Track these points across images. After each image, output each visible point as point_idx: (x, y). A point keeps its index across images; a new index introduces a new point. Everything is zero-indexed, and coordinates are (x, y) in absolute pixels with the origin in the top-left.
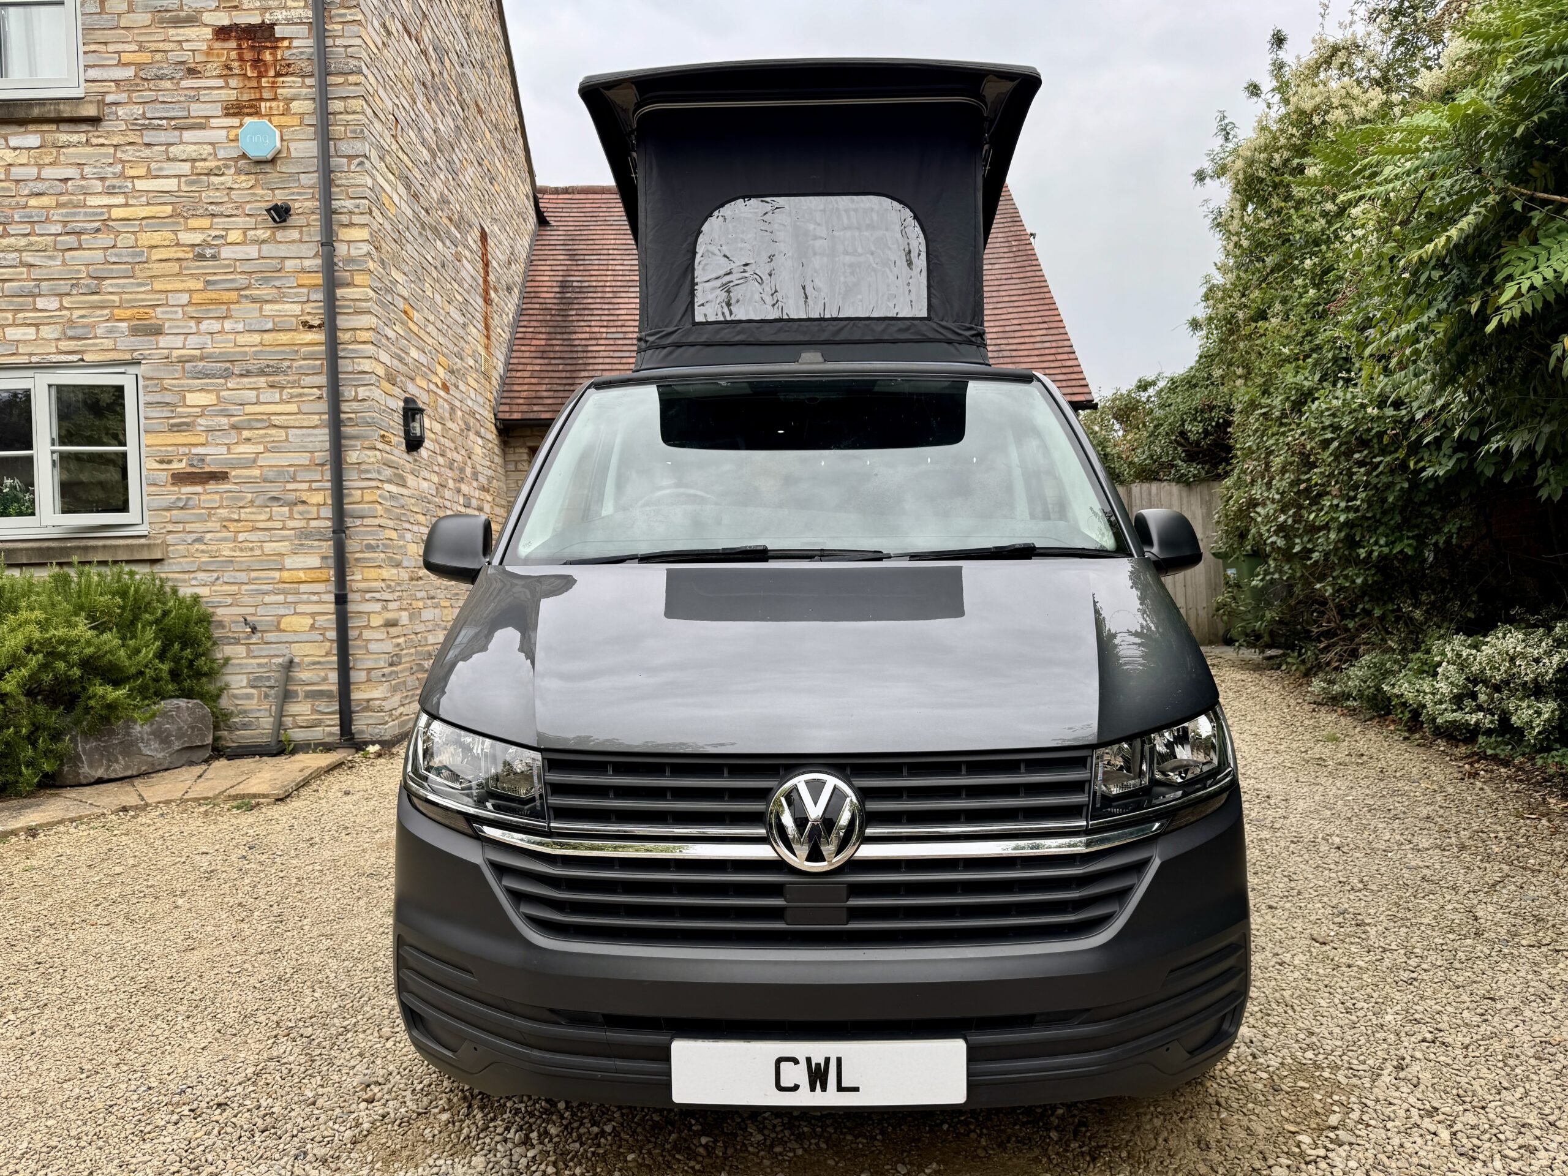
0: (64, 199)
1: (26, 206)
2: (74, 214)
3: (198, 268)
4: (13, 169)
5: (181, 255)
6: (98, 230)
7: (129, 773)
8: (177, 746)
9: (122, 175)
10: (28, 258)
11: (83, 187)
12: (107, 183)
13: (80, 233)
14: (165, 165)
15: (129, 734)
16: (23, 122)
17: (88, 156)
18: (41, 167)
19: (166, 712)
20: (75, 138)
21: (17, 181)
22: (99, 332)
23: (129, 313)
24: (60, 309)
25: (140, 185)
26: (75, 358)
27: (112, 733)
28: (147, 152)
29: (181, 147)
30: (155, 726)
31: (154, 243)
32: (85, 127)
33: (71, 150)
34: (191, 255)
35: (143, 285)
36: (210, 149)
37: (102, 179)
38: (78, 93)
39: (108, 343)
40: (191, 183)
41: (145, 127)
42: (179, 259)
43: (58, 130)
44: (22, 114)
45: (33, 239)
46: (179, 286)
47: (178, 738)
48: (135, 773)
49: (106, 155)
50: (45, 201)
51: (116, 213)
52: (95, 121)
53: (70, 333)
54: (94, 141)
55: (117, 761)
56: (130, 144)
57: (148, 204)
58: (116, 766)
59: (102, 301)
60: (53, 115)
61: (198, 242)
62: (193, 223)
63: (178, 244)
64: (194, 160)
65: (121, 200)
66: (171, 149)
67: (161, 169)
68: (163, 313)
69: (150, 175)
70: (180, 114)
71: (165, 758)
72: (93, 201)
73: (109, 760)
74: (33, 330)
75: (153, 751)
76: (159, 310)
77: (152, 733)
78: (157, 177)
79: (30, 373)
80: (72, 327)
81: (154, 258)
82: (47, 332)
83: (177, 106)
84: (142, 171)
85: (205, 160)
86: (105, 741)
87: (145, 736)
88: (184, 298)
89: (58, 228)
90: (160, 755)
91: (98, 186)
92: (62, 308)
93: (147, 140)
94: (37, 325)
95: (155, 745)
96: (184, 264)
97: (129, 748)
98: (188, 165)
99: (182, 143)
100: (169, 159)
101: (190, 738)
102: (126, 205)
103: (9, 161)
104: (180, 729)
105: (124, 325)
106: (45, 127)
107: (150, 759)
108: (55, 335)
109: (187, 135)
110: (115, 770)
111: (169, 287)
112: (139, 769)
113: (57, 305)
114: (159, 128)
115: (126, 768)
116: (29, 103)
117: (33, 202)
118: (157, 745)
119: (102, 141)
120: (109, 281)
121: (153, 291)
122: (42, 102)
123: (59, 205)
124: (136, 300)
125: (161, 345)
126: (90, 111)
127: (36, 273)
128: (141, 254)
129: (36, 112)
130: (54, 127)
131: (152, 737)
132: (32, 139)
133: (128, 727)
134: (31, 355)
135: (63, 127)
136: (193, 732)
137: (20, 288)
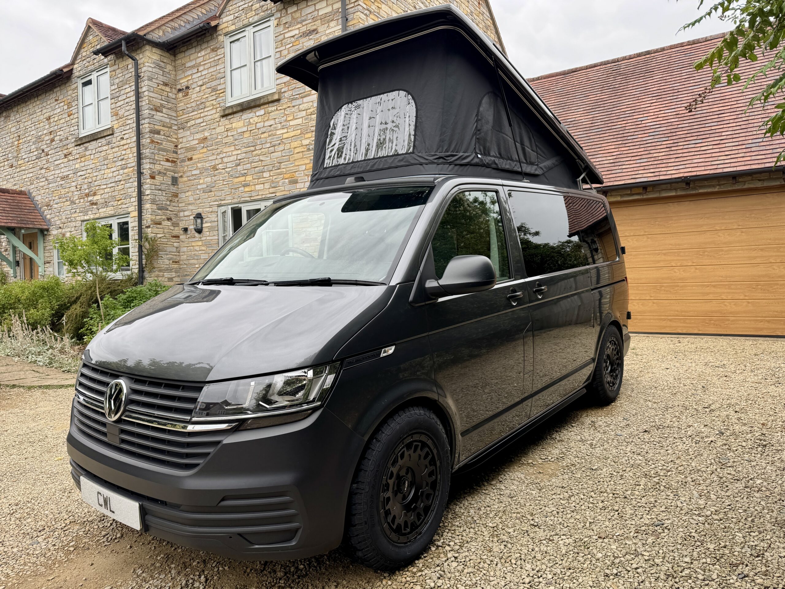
0: (270, 133)
1: (261, 138)
2: (273, 139)
3: (308, 154)
4: (257, 124)
5: (303, 150)
6: (280, 144)
9: (286, 121)
10: (262, 158)
11: (275, 127)
12: (282, 124)
13: (275, 146)
14: (298, 113)
16: (259, 106)
17: (277, 114)
18: (264, 122)
20: (273, 108)
21: (258, 129)
22: (280, 184)
23: (288, 175)
24: (269, 177)
25: (292, 123)
26: (273, 195)
28: (293, 109)
29: (303, 105)
31: (295, 146)
32: (276, 104)
33: (273, 113)
34: (306, 149)
35: (291, 164)
36: (311, 104)
37: (281, 123)
38: (274, 90)
39: (282, 188)
40: (306, 119)
41: (293, 99)
42: (302, 152)
43: (269, 107)
44: (258, 103)
45: (262, 150)
46: (302, 162)
49: (281, 113)
50: (266, 135)
51: (285, 136)
52: (278, 100)
53: (272, 185)
54: (279, 108)
56: (289, 107)
57: (294, 131)
59: (281, 172)
60: (266, 101)
61: (308, 143)
62: (307, 136)
63: (302, 146)
64: (307, 110)
65: (285, 131)
66: (300, 106)
67: (297, 115)
68: (299, 174)
69: (294, 119)
70: (302, 91)
72: (279, 132)
74: (262, 185)
76: (297, 173)
78: (296, 119)
79: (259, 202)
80: (273, 183)
81: (296, 152)
82: (267, 186)
83: (301, 88)
84: (291, 118)
85: (310, 109)
88: (304, 167)
89: (268, 145)
91: (279, 126)
92: (270, 176)
93: (293, 104)
94: (263, 183)
96: (304, 153)
98: (305, 112)
99: (303, 103)
100: (300, 111)
102: (288, 132)
103: (256, 121)
105: (287, 180)
106: (265, 106)
108: (268, 187)
109: (305, 100)
111: (300, 163)
113: (269, 175)
114: (296, 99)
116: (260, 98)
117: (262, 136)
119: (281, 108)
120: (283, 164)
121: (295, 166)
122: (263, 97)
123: (269, 136)
124: (290, 170)
125: (298, 187)
126: (276, 97)
127: (264, 163)
128: (291, 151)
129: (262, 101)
130: (267, 106)
132: (262, 112)
134: (262, 195)
135: (271, 105)
137: (259, 170)
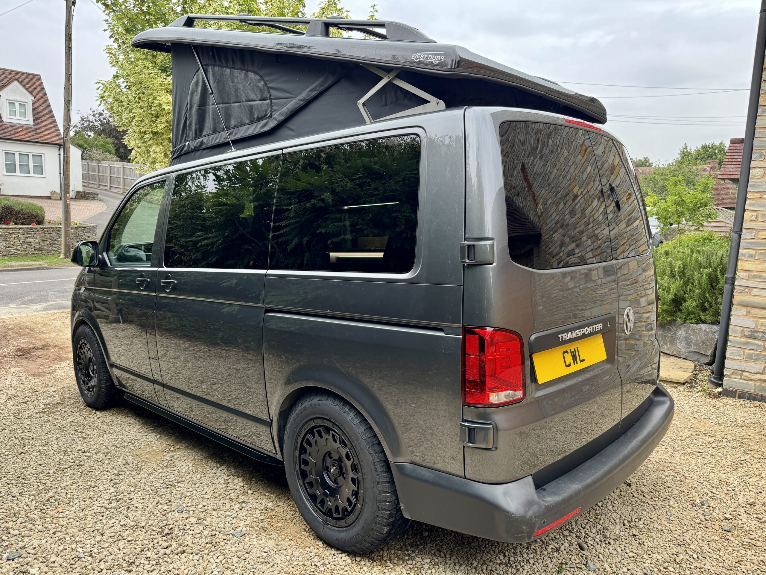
7: (668, 352)
8: (692, 349)
15: (675, 334)
19: (694, 329)
27: (669, 330)
30: (687, 335)
47: (695, 345)
48: (670, 353)
55: (666, 344)
58: (665, 346)
71: (685, 352)
73: (664, 343)
75: (681, 347)
77: (685, 338)
86: (665, 333)
87: (681, 338)
90: (683, 350)
95: (683, 344)
97: (673, 341)
101: (700, 348)
104: (697, 341)
107: (679, 350)
110: (664, 348)
112: (673, 352)
115: (669, 349)
118: (684, 344)
131: (684, 339)
133: (677, 330)
136: (702, 345)
